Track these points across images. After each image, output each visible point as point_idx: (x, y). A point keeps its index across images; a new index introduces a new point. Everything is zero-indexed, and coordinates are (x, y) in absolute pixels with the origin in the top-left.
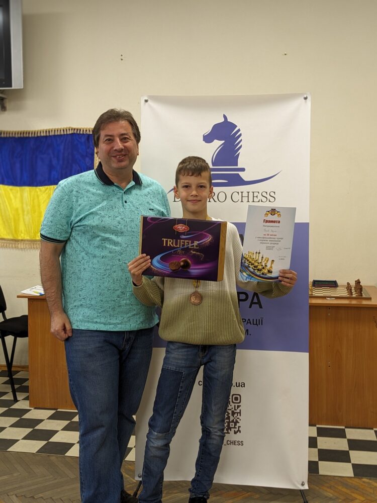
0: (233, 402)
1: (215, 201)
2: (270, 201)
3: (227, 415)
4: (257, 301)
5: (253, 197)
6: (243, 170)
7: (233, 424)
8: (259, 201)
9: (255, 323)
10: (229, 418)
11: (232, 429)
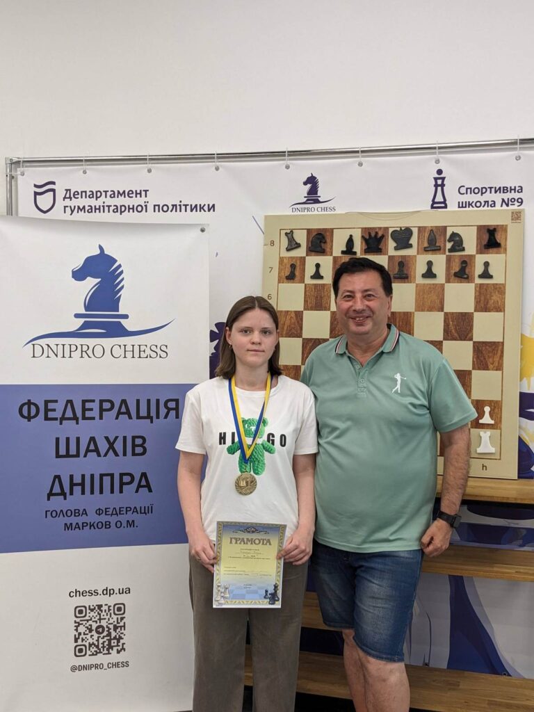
0: (115, 614)
1: (89, 357)
2: (160, 357)
3: (108, 631)
4: (145, 484)
5: (140, 351)
6: (126, 317)
7: (116, 641)
8: (147, 357)
9: (143, 511)
10: (109, 634)
11: (115, 649)
